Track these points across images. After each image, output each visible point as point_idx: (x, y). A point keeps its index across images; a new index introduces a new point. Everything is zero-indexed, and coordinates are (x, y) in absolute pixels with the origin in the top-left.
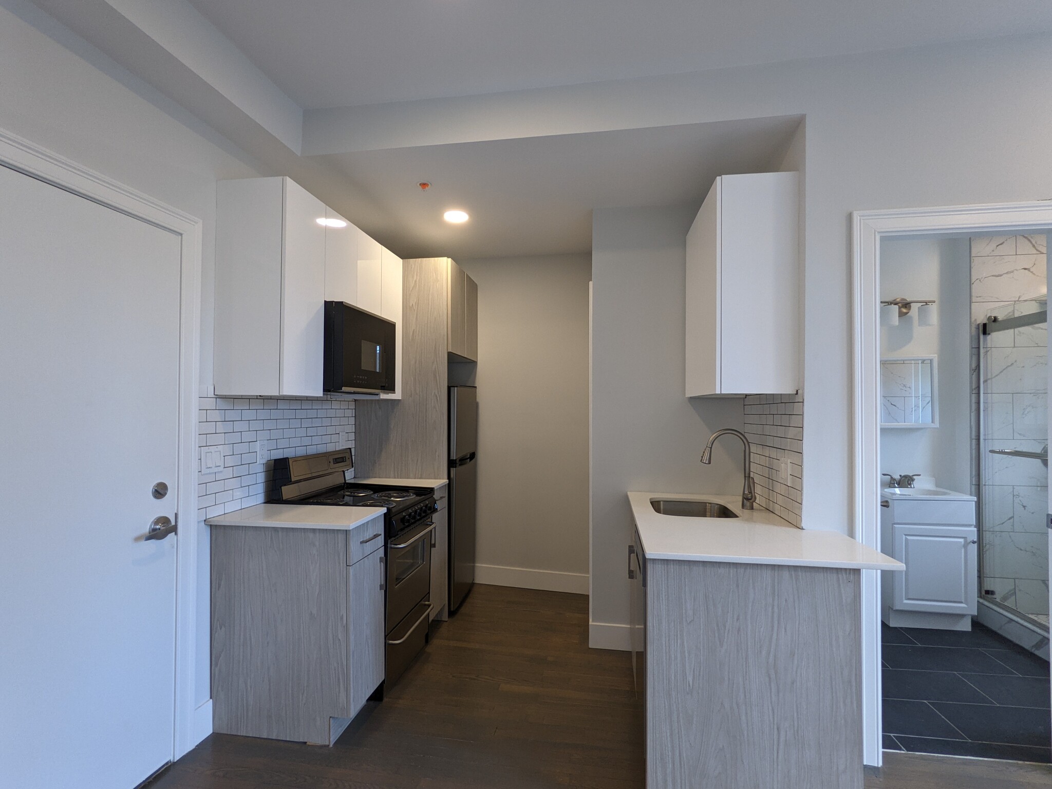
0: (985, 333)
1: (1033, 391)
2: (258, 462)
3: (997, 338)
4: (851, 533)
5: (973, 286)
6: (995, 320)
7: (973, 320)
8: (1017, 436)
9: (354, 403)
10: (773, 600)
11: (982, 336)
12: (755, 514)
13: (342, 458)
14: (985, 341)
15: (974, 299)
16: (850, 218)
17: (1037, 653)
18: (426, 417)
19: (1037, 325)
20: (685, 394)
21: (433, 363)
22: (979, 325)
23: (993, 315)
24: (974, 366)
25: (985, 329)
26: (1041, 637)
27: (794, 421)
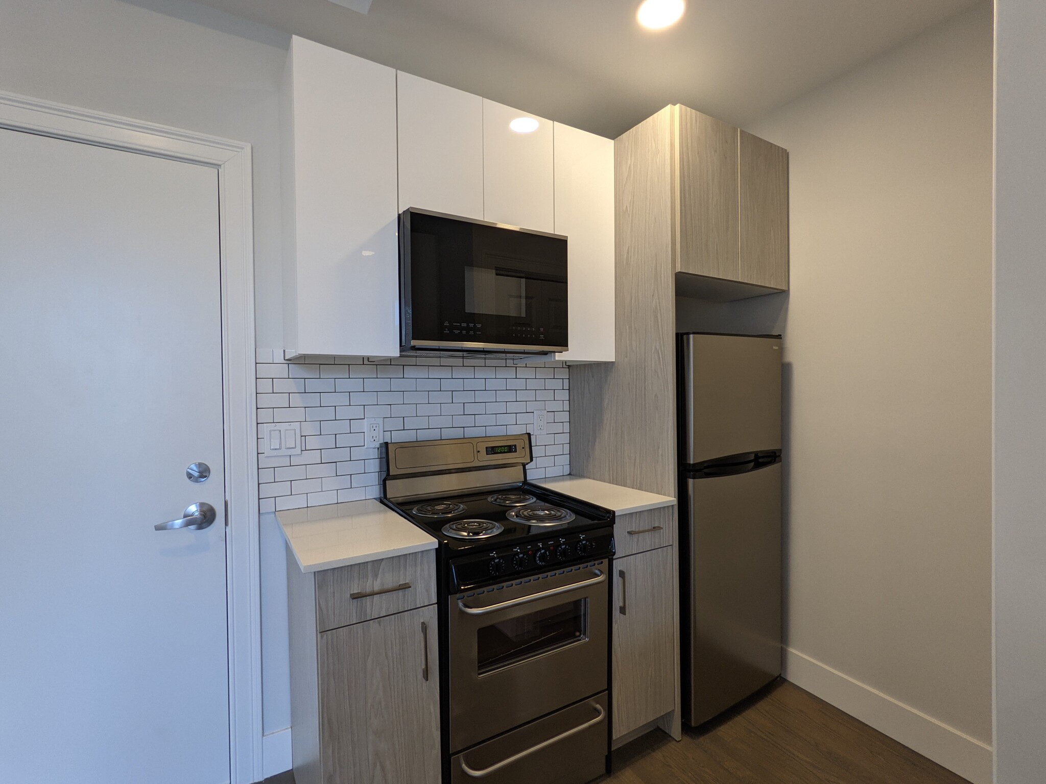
2: (366, 447)
9: (568, 369)
13: (510, 447)
18: (645, 389)
21: (653, 296)
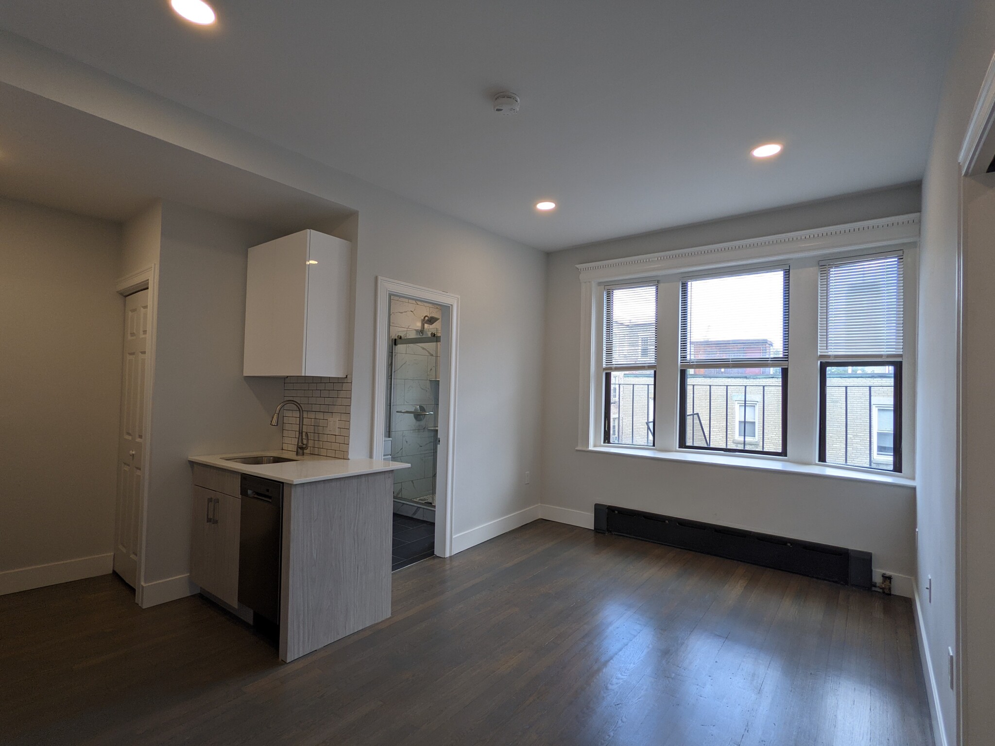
0: (395, 344)
1: (412, 379)
3: (400, 348)
4: (371, 456)
5: (391, 316)
6: (401, 338)
7: (390, 335)
8: (406, 403)
10: (357, 495)
11: (394, 346)
12: (305, 457)
14: (395, 348)
15: (391, 324)
16: (376, 279)
17: (414, 517)
19: (418, 344)
20: (243, 374)
22: (393, 339)
23: (400, 335)
24: (390, 363)
25: (395, 342)
26: (416, 508)
27: (342, 394)
